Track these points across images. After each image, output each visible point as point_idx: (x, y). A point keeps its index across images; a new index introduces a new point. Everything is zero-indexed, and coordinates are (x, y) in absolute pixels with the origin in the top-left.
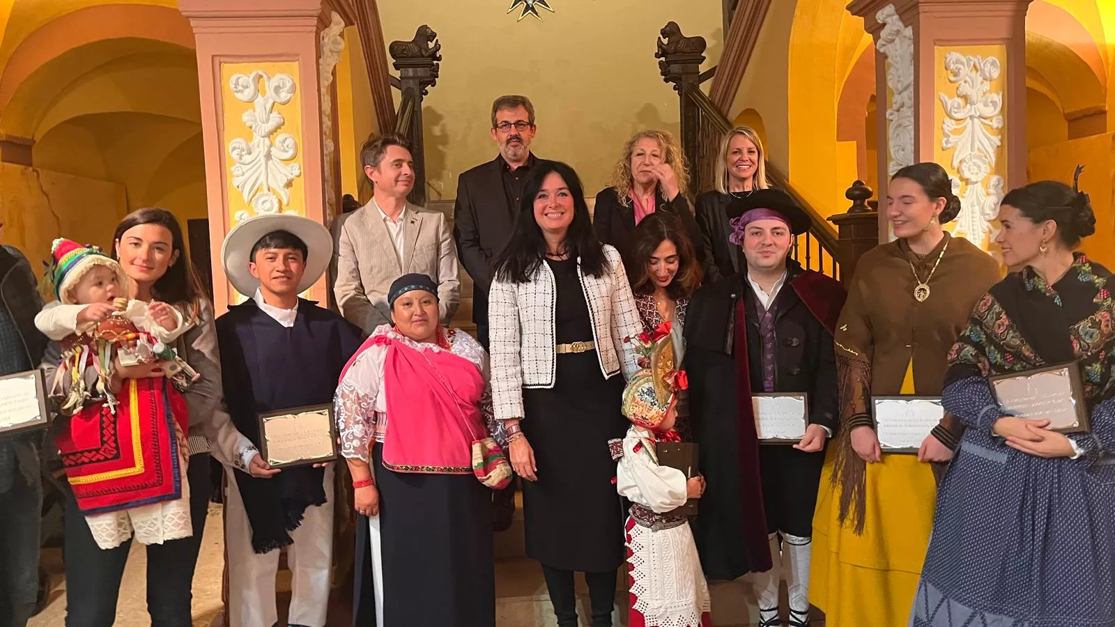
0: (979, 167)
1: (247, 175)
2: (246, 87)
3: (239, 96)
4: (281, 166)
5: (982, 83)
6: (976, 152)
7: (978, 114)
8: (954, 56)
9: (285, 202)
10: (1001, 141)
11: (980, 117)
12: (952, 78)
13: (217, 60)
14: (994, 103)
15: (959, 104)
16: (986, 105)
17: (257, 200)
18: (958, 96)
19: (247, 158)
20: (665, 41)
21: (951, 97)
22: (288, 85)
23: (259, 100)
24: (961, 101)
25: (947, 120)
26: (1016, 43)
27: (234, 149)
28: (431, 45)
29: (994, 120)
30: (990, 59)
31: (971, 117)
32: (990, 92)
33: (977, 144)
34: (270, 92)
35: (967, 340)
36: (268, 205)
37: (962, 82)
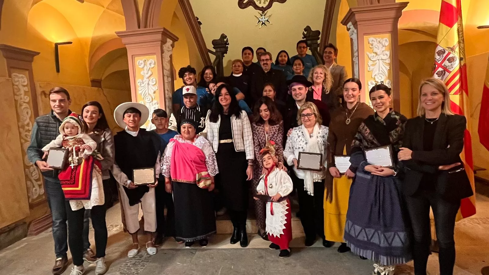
0: (381, 77)
1: (143, 90)
2: (141, 64)
3: (140, 66)
4: (152, 86)
5: (382, 47)
6: (381, 72)
7: (381, 58)
8: (371, 38)
9: (153, 98)
10: (390, 67)
11: (382, 59)
12: (371, 47)
13: (133, 56)
14: (387, 55)
15: (373, 56)
16: (384, 55)
17: (146, 98)
18: (373, 53)
19: (142, 85)
20: (305, 33)
21: (371, 53)
22: (153, 62)
23: (145, 67)
24: (374, 55)
25: (370, 61)
26: (394, 33)
27: (139, 82)
28: (225, 40)
29: (387, 60)
30: (385, 39)
31: (378, 60)
32: (385, 51)
33: (381, 69)
34: (148, 65)
35: (356, 139)
36: (148, 99)
37: (375, 48)
